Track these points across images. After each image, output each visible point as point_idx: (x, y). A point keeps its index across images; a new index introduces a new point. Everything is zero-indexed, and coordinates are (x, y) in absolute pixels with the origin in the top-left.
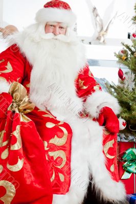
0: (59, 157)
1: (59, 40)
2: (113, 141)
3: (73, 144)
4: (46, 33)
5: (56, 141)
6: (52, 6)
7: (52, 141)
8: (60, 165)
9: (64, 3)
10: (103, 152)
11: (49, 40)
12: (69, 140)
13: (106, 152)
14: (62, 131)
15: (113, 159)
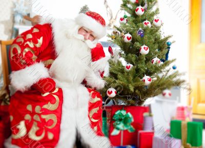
0: (51, 120)
1: (86, 44)
2: (98, 108)
3: (64, 109)
4: (78, 33)
5: (49, 106)
6: (92, 17)
7: (45, 106)
8: (50, 126)
9: (103, 19)
10: (89, 116)
11: (78, 40)
12: (60, 107)
13: (90, 117)
14: (55, 98)
15: (97, 122)
